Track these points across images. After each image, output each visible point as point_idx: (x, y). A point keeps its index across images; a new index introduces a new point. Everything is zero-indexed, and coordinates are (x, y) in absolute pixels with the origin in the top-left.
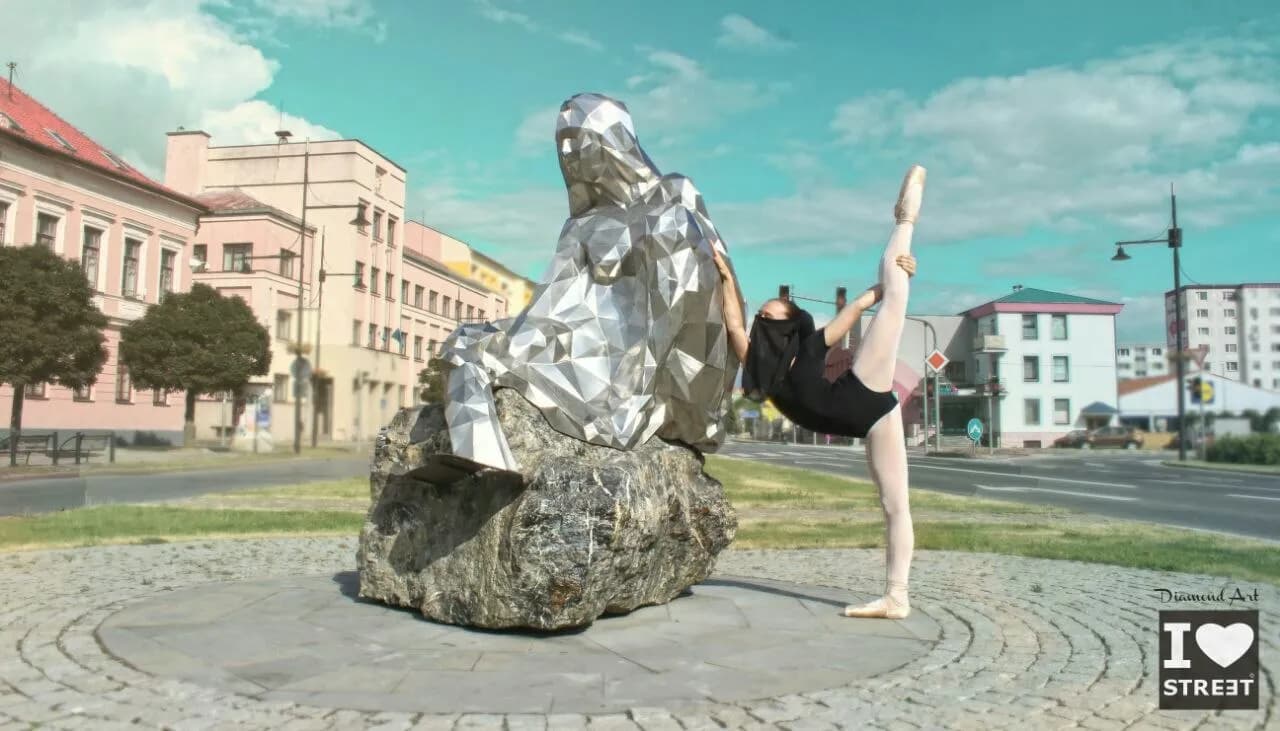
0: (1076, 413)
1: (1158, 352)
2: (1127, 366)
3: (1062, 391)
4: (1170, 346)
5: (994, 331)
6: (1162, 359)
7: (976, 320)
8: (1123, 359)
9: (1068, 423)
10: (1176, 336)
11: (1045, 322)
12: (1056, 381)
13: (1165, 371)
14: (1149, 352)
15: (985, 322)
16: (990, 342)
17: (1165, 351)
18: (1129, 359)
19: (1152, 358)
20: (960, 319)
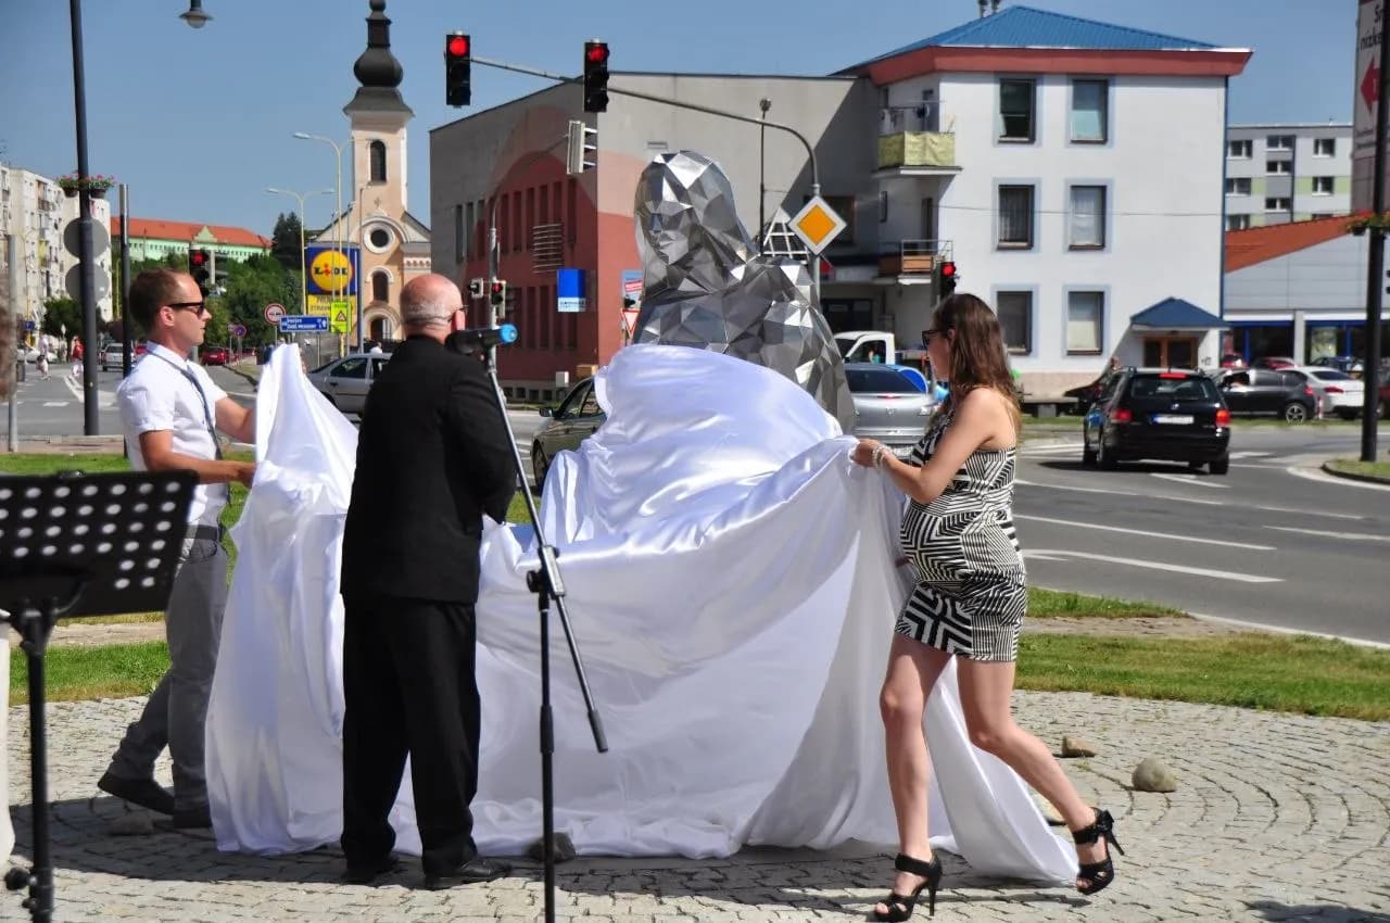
0: (1117, 327)
1: (1329, 146)
2: (1244, 185)
3: (1087, 272)
4: (1358, 134)
5: (927, 119)
6: (1340, 165)
7: (883, 89)
8: (1240, 167)
9: (1099, 353)
10: (1375, 105)
11: (1053, 100)
12: (1073, 248)
13: (1340, 203)
14: (1304, 145)
15: (905, 96)
16: (915, 149)
17: (1345, 145)
18: (1252, 166)
19: (1310, 163)
20: (843, 88)
